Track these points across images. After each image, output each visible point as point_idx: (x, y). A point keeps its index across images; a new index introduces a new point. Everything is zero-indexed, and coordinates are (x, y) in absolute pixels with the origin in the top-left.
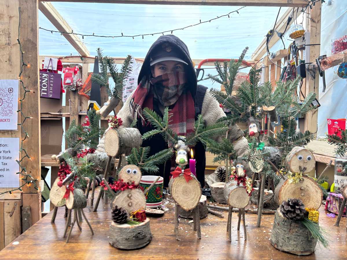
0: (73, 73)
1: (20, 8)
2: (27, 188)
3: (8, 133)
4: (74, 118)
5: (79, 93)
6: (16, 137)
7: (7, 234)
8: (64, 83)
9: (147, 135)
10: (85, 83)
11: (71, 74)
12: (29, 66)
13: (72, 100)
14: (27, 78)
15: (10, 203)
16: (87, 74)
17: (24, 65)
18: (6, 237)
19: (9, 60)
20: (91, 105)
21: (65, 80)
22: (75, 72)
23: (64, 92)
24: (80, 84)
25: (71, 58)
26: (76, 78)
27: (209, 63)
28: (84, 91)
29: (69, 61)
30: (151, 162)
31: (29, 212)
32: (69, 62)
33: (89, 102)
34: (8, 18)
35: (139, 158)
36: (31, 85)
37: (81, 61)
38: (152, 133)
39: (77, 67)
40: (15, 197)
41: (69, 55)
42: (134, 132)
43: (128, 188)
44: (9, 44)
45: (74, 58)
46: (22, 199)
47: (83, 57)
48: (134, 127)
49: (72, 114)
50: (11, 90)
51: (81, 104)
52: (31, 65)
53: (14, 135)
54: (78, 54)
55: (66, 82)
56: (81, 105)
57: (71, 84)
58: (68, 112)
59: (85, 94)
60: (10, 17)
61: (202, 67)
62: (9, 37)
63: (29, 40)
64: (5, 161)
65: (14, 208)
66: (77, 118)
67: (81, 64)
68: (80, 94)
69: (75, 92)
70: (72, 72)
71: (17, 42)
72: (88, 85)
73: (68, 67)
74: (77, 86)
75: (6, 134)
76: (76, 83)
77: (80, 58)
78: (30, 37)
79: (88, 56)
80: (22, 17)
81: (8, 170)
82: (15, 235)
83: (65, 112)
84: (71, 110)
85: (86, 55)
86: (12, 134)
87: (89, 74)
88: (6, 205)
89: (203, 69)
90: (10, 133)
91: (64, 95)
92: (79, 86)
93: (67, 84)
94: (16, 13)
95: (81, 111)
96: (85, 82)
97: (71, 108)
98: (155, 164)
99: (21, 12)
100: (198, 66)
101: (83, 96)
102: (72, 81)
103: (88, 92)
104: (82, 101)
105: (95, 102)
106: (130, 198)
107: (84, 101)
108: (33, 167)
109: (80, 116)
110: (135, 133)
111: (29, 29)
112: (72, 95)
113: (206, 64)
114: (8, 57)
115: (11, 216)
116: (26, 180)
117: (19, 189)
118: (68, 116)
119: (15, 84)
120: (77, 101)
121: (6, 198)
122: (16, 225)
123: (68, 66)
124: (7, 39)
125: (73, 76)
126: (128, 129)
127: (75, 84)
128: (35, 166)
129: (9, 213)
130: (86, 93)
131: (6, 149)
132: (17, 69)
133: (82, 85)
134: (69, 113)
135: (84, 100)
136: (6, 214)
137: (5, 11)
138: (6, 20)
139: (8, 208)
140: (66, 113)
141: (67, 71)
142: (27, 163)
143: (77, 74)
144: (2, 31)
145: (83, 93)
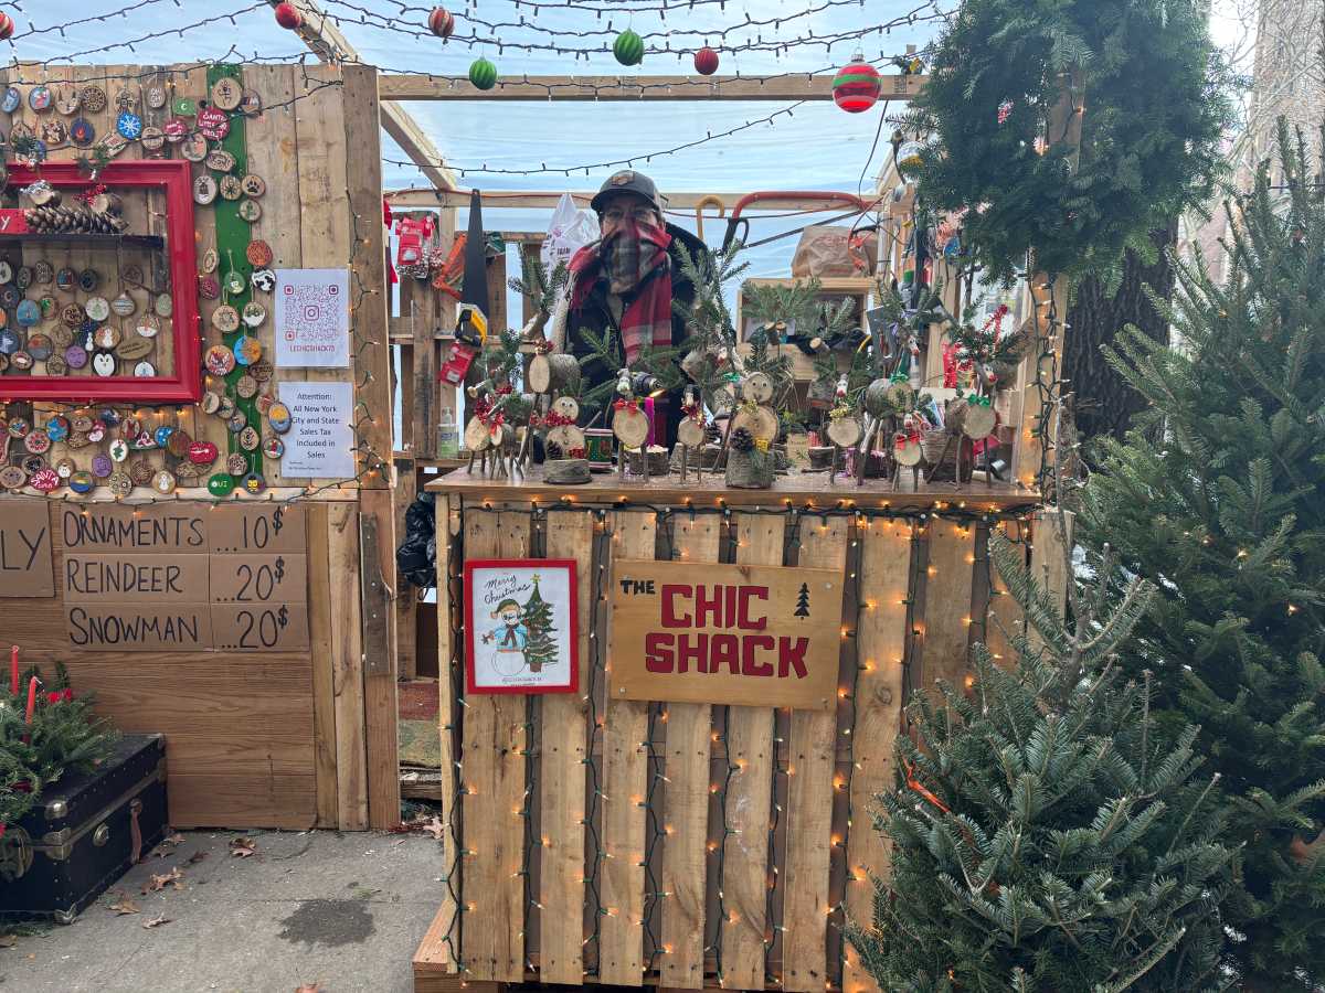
0: (421, 236)
1: (345, 126)
2: (369, 479)
3: (331, 373)
4: (423, 350)
5: (434, 284)
6: (345, 380)
7: (335, 565)
8: (400, 260)
9: (584, 360)
10: (448, 259)
11: (417, 237)
12: (366, 241)
13: (418, 300)
14: (363, 266)
15: (339, 507)
16: (451, 237)
17: (359, 239)
18: (331, 571)
19: (329, 230)
20: (466, 316)
21: (401, 252)
22: (426, 233)
23: (396, 281)
24: (437, 262)
25: (412, 196)
26: (426, 247)
27: (760, 204)
28: (447, 278)
29: (406, 202)
30: (591, 396)
31: (374, 524)
32: (409, 206)
33: (459, 307)
34: (324, 144)
35: (577, 392)
36: (371, 278)
37: (438, 203)
38: (590, 357)
39: (429, 219)
40: (347, 495)
41: (408, 187)
42: (570, 360)
43: (563, 423)
44: (327, 199)
45: (421, 195)
46: (359, 501)
47: (442, 191)
48: (569, 353)
49: (418, 336)
50: (334, 290)
51: (438, 311)
52: (371, 240)
53: (341, 377)
54: (429, 185)
55: (405, 259)
56: (438, 315)
57: (418, 263)
58: (406, 332)
59: (452, 288)
60: (329, 145)
61: (744, 213)
62: (328, 185)
63: (365, 191)
64: (327, 427)
65: (347, 516)
66: (431, 348)
67: (437, 210)
68: (438, 286)
69: (424, 283)
70: (418, 232)
71: (345, 195)
72: (456, 264)
73: (406, 221)
74: (431, 268)
75: (327, 375)
76: (429, 260)
77: (434, 196)
78: (368, 184)
79: (454, 188)
80: (350, 142)
81: (332, 444)
82: (349, 567)
83: (401, 333)
84: (416, 328)
85: (448, 186)
86: (338, 375)
87: (457, 236)
88: (331, 510)
89: (745, 220)
90: (334, 373)
91: (396, 288)
92: (434, 268)
93: (409, 262)
94: (338, 136)
95: (438, 329)
96: (447, 256)
97: (416, 323)
98: (595, 398)
99: (349, 134)
100: (732, 211)
101: (443, 290)
102: (420, 257)
103: (456, 282)
104: (442, 305)
105: (475, 306)
106: (565, 434)
107: (445, 306)
108: (377, 439)
109: (438, 343)
110: (570, 362)
111: (366, 168)
112: (417, 292)
113: (753, 205)
114: (326, 224)
115: (341, 531)
116: (367, 463)
117: (356, 479)
118: (409, 342)
119: (342, 276)
120: (430, 304)
121: (331, 498)
122: (351, 548)
123: (406, 215)
124: (324, 188)
125: (420, 243)
126: (562, 356)
127: (426, 262)
128: (383, 437)
129: (337, 525)
130: (451, 285)
131: (328, 403)
132: (345, 249)
133: (442, 266)
134: (411, 336)
135: (446, 302)
136: (330, 527)
137: (319, 133)
138: (320, 150)
139: (335, 515)
140: (405, 336)
141: (405, 229)
142: (367, 431)
143: (429, 238)
144: (314, 173)
145: (443, 286)
